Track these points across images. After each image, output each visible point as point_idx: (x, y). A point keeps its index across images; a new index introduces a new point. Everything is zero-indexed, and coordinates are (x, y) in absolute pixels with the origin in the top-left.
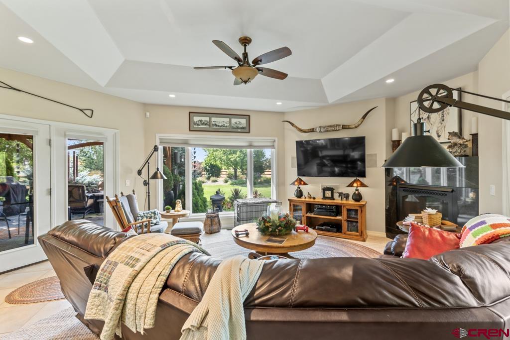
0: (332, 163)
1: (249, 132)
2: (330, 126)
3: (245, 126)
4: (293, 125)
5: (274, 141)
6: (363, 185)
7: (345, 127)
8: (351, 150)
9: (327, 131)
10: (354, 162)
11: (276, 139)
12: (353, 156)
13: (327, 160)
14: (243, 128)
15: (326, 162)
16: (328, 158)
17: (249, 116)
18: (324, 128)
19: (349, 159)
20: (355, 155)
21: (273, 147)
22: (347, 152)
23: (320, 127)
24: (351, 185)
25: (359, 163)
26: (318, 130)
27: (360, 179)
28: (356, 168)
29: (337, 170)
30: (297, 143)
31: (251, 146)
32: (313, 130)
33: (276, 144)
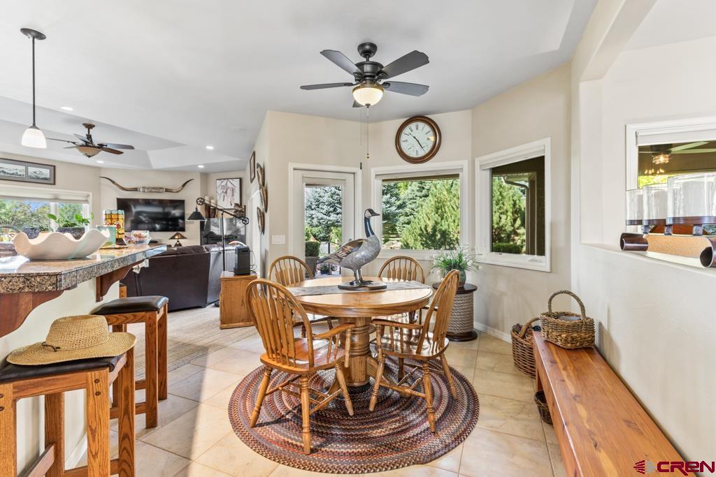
0: (150, 220)
1: (54, 184)
2: (154, 188)
3: (48, 176)
4: (113, 182)
5: (88, 196)
6: (183, 237)
7: (167, 190)
8: (172, 208)
9: (151, 192)
10: (175, 219)
11: (91, 194)
12: (174, 214)
13: (145, 217)
14: (46, 179)
15: (144, 219)
16: (145, 215)
17: (54, 167)
18: (148, 189)
19: (170, 217)
20: (176, 213)
21: (86, 201)
22: (167, 210)
23: (144, 188)
24: (173, 238)
25: (180, 221)
26: (141, 190)
27: (181, 233)
28: (178, 225)
29: (158, 226)
30: (118, 200)
31: (56, 199)
32: (136, 190)
33: (90, 199)
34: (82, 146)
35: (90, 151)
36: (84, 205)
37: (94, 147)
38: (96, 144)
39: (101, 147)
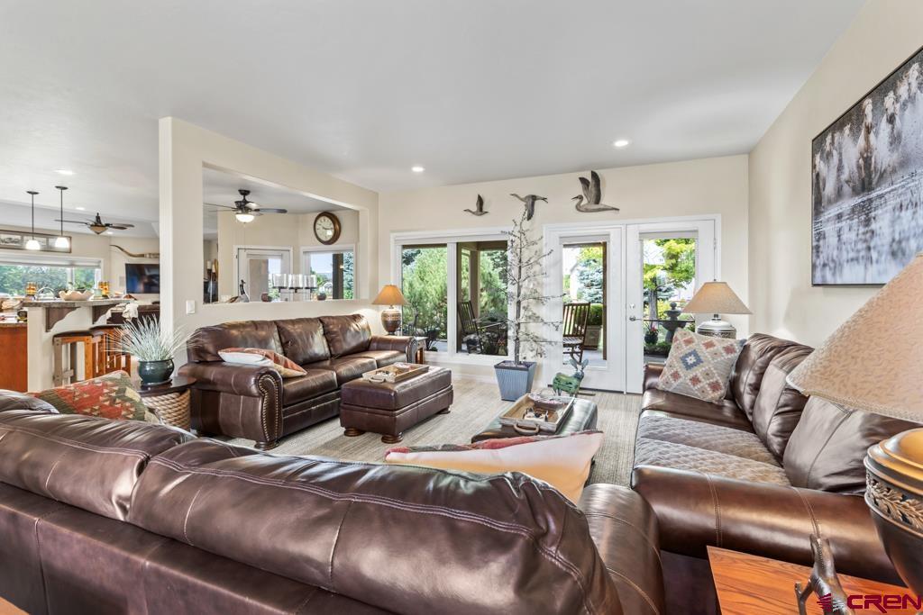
1: (71, 252)
4: (121, 249)
5: (100, 262)
11: (102, 260)
17: (71, 237)
18: (154, 255)
21: (99, 267)
23: (150, 254)
26: (147, 256)
30: (127, 265)
31: (72, 265)
32: (142, 256)
33: (102, 265)
34: (92, 226)
35: (99, 229)
36: (97, 270)
37: (102, 226)
38: (103, 223)
39: (107, 225)
